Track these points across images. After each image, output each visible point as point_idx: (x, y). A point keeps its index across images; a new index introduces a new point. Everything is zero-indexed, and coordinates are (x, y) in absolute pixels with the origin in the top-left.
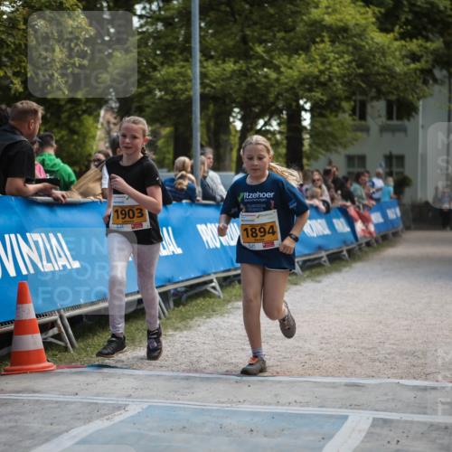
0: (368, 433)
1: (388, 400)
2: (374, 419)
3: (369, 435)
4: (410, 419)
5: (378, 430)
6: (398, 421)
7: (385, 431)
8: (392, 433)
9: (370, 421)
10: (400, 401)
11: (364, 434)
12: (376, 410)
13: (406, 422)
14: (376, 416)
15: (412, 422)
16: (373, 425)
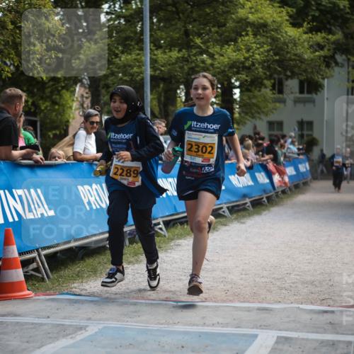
0: (272, 349)
1: (289, 322)
2: (278, 337)
3: (274, 350)
4: (305, 337)
5: (280, 346)
6: (296, 338)
7: (286, 347)
8: (291, 349)
9: (275, 338)
10: (299, 322)
11: (269, 349)
12: (280, 330)
13: (303, 339)
14: (279, 335)
15: (307, 340)
16: (277, 342)
